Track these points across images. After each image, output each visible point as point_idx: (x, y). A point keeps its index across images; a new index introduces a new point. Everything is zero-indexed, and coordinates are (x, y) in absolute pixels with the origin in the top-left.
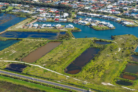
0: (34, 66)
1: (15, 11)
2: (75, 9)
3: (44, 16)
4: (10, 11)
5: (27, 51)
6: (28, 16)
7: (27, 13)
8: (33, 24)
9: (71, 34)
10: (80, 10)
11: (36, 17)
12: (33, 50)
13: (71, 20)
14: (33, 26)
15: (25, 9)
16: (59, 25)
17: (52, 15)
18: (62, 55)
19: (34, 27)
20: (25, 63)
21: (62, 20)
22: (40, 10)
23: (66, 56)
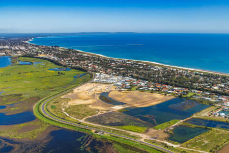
4: (191, 97)
5: (221, 143)
7: (209, 100)
15: (206, 96)
19: (221, 116)
22: (223, 99)
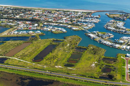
0: (12, 59)
1: (3, 24)
2: (42, 21)
3: (22, 26)
5: (9, 49)
6: (11, 27)
7: (11, 25)
8: (14, 32)
9: (38, 37)
10: (45, 21)
11: (16, 27)
12: (13, 48)
13: (39, 28)
14: (14, 33)
15: (10, 22)
16: (31, 32)
17: (27, 26)
18: (31, 50)
20: (7, 57)
21: (33, 28)
22: (20, 23)
23: (34, 51)
